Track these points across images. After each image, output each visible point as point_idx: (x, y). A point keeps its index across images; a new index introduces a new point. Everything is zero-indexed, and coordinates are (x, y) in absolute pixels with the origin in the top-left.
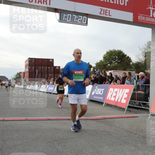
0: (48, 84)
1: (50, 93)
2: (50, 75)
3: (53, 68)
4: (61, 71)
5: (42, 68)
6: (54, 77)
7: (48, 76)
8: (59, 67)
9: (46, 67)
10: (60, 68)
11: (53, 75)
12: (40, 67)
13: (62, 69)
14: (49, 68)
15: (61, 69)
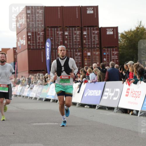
0: (86, 82)
1: (93, 106)
2: (89, 54)
3: (96, 32)
4: (121, 42)
5: (66, 33)
6: (101, 61)
7: (83, 57)
8: (115, 29)
9: (78, 32)
10: (117, 33)
11: (97, 53)
12: (60, 33)
13: (122, 34)
14: (85, 33)
15: (119, 35)
